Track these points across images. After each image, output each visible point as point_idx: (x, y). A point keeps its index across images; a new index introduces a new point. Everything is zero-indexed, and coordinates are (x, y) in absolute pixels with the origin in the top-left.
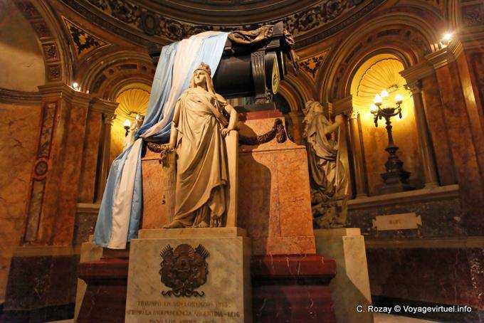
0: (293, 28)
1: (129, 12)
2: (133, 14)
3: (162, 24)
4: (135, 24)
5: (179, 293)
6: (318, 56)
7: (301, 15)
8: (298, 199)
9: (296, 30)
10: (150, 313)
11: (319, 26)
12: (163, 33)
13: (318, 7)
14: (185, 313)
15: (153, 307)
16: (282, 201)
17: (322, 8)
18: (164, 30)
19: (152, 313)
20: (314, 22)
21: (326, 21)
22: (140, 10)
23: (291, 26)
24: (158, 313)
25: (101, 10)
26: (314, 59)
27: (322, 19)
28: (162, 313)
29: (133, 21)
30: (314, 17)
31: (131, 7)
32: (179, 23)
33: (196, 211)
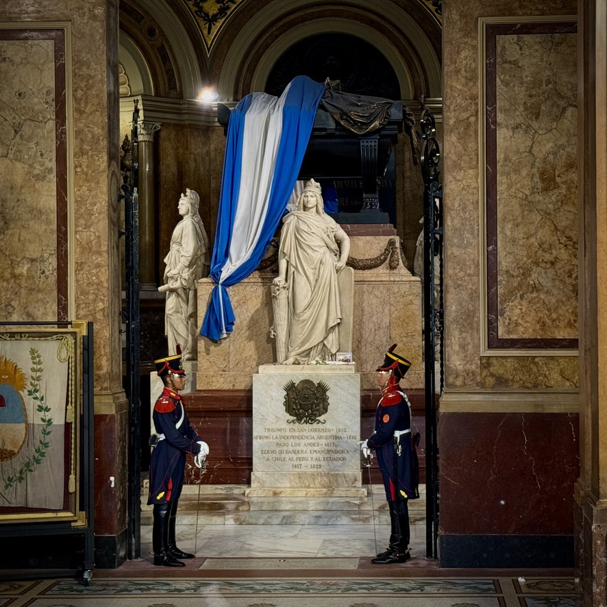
8: (410, 334)
10: (277, 437)
14: (309, 437)
15: (279, 433)
16: (393, 336)
24: (284, 438)
28: (288, 438)
33: (311, 348)
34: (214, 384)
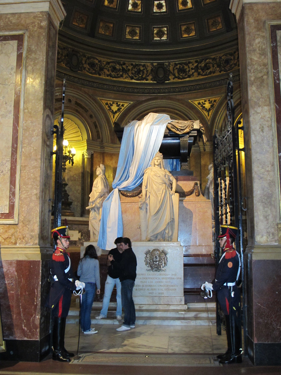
0: (193, 71)
3: (84, 60)
4: (64, 63)
5: (154, 270)
6: (213, 99)
7: (201, 62)
9: (195, 74)
11: (215, 75)
12: (85, 68)
13: (214, 58)
14: (157, 278)
15: (142, 276)
17: (218, 60)
18: (85, 66)
19: (142, 278)
20: (211, 69)
21: (220, 72)
22: (67, 50)
23: (192, 69)
24: (145, 278)
26: (209, 100)
27: (218, 69)
30: (211, 65)
32: (97, 59)
33: (159, 233)
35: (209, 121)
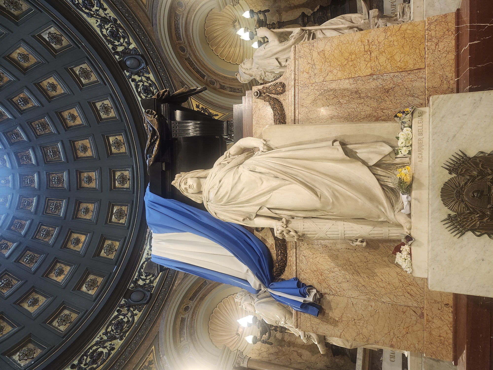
1: (122, 319)
2: (125, 315)
3: (141, 283)
4: (136, 315)
8: (367, 48)
12: (151, 282)
16: (369, 71)
18: (148, 281)
22: (122, 306)
25: (113, 352)
29: (133, 316)
31: (117, 317)
32: (144, 263)
33: (381, 185)
34: (444, 335)
35: (225, 114)
